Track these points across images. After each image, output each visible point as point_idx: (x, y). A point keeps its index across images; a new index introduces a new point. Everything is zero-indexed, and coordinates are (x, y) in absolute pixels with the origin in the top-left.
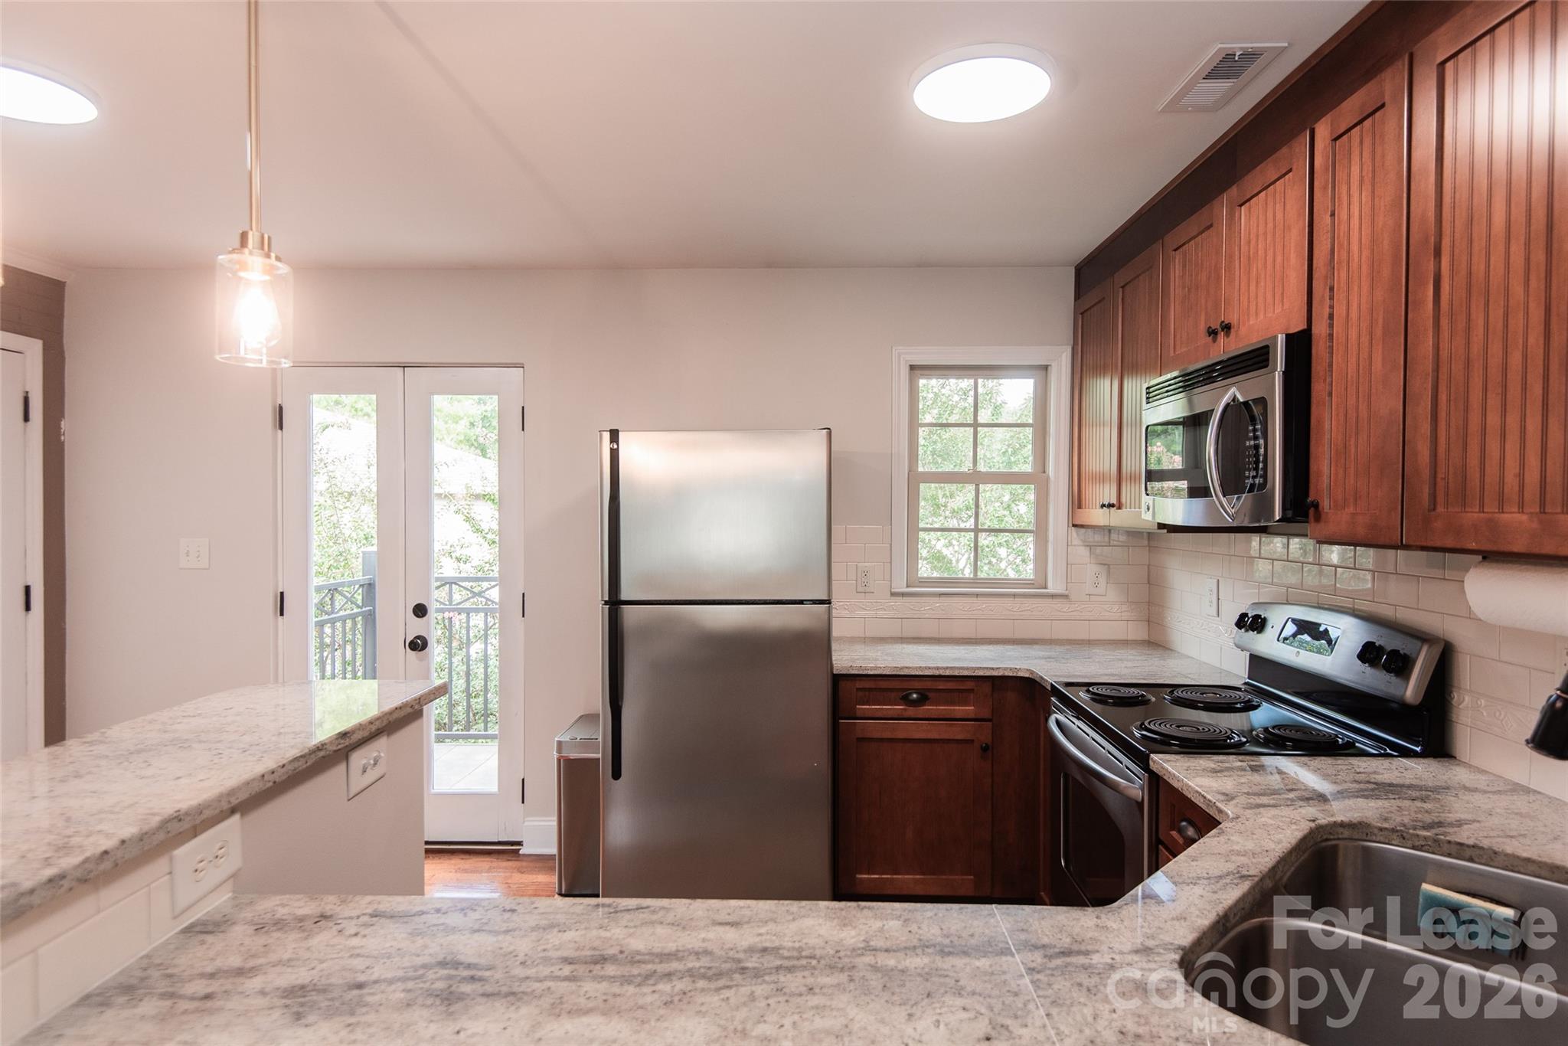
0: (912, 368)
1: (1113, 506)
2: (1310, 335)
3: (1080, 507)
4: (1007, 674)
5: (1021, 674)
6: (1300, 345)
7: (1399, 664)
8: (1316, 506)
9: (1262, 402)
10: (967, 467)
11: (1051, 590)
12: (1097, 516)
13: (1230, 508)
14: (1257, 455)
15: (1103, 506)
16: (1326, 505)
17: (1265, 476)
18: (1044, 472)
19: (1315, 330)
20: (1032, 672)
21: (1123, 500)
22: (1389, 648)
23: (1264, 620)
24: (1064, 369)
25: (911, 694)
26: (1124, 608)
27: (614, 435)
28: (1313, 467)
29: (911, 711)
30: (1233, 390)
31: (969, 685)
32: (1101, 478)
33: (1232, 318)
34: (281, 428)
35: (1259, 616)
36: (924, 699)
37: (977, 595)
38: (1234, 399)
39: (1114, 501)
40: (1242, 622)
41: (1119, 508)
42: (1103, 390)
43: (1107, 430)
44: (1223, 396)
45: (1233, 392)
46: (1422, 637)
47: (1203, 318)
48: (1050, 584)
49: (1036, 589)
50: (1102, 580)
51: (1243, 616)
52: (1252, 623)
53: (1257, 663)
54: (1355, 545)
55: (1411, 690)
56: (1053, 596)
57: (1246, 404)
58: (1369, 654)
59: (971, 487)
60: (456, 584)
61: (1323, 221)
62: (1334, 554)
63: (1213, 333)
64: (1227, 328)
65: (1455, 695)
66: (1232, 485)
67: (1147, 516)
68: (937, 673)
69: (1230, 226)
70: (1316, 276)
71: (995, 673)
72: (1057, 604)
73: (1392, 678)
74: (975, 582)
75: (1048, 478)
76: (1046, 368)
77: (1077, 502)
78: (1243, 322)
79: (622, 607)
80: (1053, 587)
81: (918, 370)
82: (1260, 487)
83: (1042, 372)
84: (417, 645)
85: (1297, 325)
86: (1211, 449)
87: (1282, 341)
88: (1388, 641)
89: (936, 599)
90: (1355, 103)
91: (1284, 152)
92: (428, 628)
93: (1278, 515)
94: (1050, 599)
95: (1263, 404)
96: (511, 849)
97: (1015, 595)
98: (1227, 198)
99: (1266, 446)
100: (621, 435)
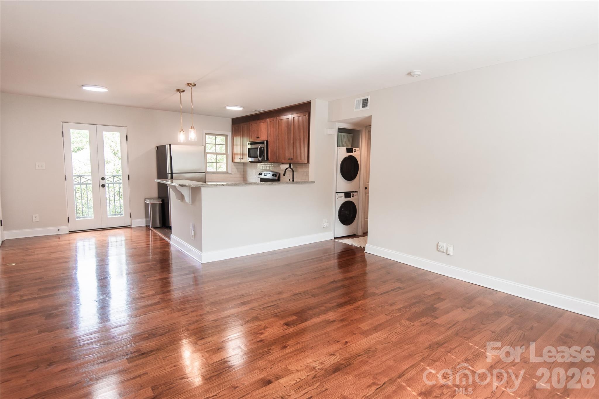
0: (205, 133)
6: (267, 142)
7: (276, 176)
8: (269, 159)
10: (214, 152)
11: (229, 173)
12: (237, 160)
13: (260, 159)
15: (240, 159)
18: (227, 153)
19: (269, 141)
21: (243, 158)
24: (230, 136)
26: (240, 175)
28: (269, 155)
30: (260, 146)
32: (238, 154)
33: (260, 136)
34: (63, 137)
37: (218, 174)
39: (241, 158)
40: (259, 174)
42: (238, 140)
43: (240, 147)
44: (258, 146)
46: (278, 173)
47: (256, 135)
49: (226, 173)
50: (237, 171)
52: (260, 174)
53: (261, 179)
54: (272, 163)
55: (277, 178)
57: (261, 148)
58: (273, 175)
59: (216, 155)
60: (82, 177)
61: (269, 130)
62: (270, 164)
63: (257, 138)
64: (259, 138)
65: (281, 176)
66: (260, 157)
67: (248, 160)
69: (259, 125)
70: (268, 135)
72: (230, 175)
74: (217, 172)
75: (228, 154)
76: (227, 135)
77: (233, 158)
78: (261, 137)
79: (173, 174)
80: (229, 172)
81: (206, 134)
82: (263, 157)
83: (227, 136)
84: (103, 186)
85: (267, 140)
86: (258, 152)
87: (265, 141)
88: (275, 174)
89: (211, 175)
90: (272, 119)
91: (265, 120)
92: (105, 182)
93: (265, 160)
94: (229, 175)
95: (264, 148)
96: (129, 227)
97: (224, 174)
98: (258, 121)
99: (264, 152)
100: (171, 145)
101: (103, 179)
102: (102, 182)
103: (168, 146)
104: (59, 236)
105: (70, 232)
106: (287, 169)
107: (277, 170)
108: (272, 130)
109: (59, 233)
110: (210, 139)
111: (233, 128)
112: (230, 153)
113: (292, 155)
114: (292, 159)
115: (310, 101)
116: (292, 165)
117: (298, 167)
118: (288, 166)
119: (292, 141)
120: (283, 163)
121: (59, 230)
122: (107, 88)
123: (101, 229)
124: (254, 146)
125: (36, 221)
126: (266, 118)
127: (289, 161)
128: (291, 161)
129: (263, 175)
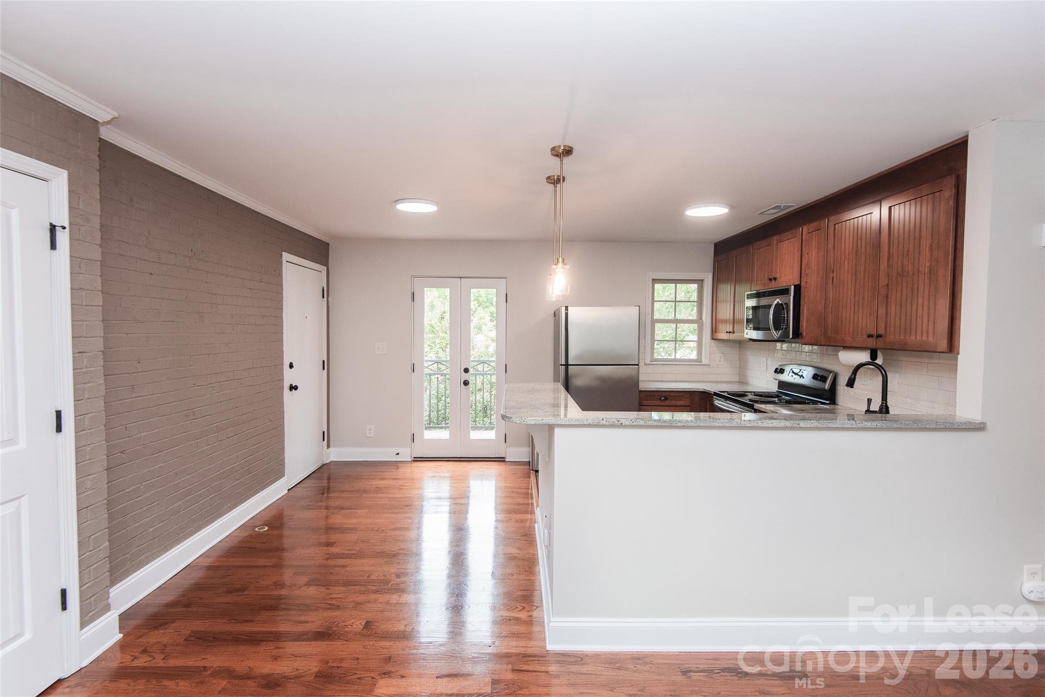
0: (653, 280)
1: (731, 332)
2: (801, 286)
3: (716, 332)
4: (696, 390)
5: (700, 390)
6: (798, 288)
7: (823, 379)
8: (801, 334)
9: (786, 304)
10: (672, 317)
11: (703, 363)
12: (723, 336)
13: (776, 334)
14: (784, 319)
15: (727, 332)
16: (804, 334)
17: (787, 325)
18: (701, 319)
19: (802, 284)
20: (705, 389)
21: (735, 330)
22: (821, 375)
23: (784, 370)
24: (709, 281)
25: (661, 398)
26: (731, 369)
27: (567, 308)
28: (801, 323)
29: (662, 403)
31: (681, 394)
32: (725, 321)
33: (778, 276)
34: (413, 301)
35: (782, 369)
36: (666, 399)
37: (676, 365)
38: (778, 302)
39: (731, 330)
40: (776, 371)
41: (734, 333)
42: (726, 290)
43: (729, 304)
44: (775, 301)
45: (777, 300)
46: (830, 372)
47: (766, 274)
48: (703, 360)
49: (698, 363)
50: (722, 359)
51: (777, 369)
52: (780, 371)
53: (782, 384)
54: (812, 345)
55: (827, 386)
56: (704, 365)
57: (782, 304)
58: (815, 377)
59: (675, 325)
61: (805, 255)
62: (807, 348)
63: (770, 280)
64: (775, 279)
65: (839, 387)
66: (777, 328)
67: (746, 336)
68: (671, 390)
69: (777, 248)
70: (802, 269)
71: (691, 390)
72: (706, 368)
73: (821, 383)
74: (674, 360)
75: (703, 321)
76: (702, 280)
77: (714, 331)
78: (780, 278)
79: (569, 366)
80: (705, 361)
81: (655, 281)
82: (786, 329)
83: (700, 282)
84: (466, 383)
85: (797, 283)
86: (771, 316)
87: (793, 287)
88: (821, 373)
89: (661, 366)
90: (814, 225)
91: (794, 231)
92: (469, 377)
93: (791, 337)
94: (703, 366)
95: (787, 304)
96: (501, 460)
97: (690, 365)
98: (775, 238)
99: (787, 317)
100: (569, 308)
101: (466, 370)
102: (465, 377)
103: (564, 309)
104: (396, 464)
105: (414, 458)
106: (860, 366)
107: (828, 364)
108: (813, 256)
109: (398, 459)
110: (663, 291)
111: (717, 263)
112: (706, 318)
113: (882, 325)
114: (879, 336)
115: (967, 136)
116: (879, 354)
117: (904, 358)
118: (864, 357)
119: (883, 281)
120: (846, 348)
121: (398, 454)
122: (435, 203)
123: (459, 458)
124: (764, 301)
125: (370, 436)
126: (800, 225)
127: (871, 343)
128: (880, 343)
129: (786, 373)
